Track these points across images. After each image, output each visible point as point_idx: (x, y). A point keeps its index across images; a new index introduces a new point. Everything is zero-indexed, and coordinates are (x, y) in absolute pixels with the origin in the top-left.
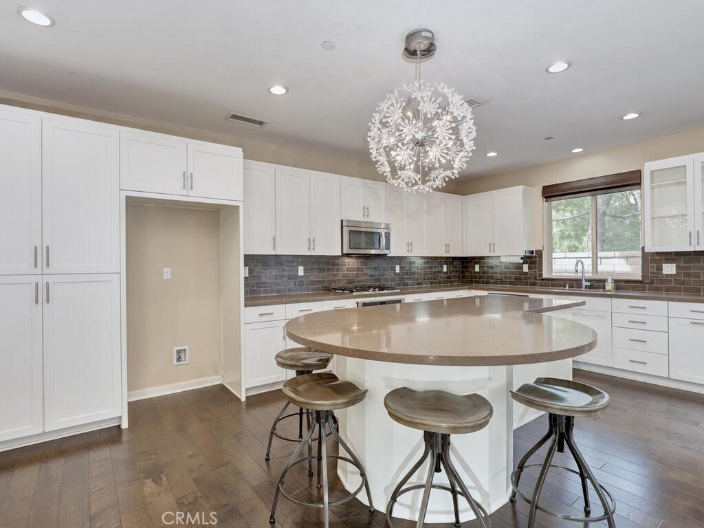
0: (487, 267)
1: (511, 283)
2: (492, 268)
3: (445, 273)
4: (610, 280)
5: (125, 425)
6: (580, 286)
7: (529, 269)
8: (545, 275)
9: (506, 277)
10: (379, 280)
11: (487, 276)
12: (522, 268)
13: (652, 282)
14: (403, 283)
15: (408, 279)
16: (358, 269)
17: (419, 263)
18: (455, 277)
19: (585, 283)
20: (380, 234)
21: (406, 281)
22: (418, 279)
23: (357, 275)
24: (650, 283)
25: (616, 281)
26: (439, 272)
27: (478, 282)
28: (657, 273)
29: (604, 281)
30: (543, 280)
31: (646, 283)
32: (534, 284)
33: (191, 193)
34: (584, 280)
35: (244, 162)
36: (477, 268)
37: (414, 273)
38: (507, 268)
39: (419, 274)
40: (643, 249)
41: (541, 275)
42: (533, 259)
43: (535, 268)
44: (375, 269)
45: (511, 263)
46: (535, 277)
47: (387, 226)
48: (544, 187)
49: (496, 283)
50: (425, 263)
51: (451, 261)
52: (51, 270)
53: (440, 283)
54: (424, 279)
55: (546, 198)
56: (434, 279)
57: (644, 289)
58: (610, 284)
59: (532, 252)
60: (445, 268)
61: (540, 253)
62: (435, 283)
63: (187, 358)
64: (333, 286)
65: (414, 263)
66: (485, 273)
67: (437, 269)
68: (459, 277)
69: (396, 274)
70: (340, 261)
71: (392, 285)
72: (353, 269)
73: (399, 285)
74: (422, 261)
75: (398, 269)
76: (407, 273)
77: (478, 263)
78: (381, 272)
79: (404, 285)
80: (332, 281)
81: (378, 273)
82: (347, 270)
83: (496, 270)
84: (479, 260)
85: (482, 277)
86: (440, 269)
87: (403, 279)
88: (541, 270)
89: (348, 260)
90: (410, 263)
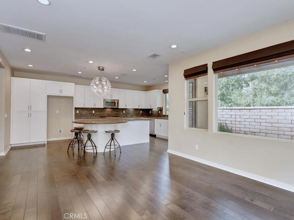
1: (157, 116)
2: (153, 112)
3: (141, 113)
5: (46, 143)
7: (160, 112)
10: (118, 115)
15: (128, 115)
16: (111, 112)
20: (115, 103)
22: (131, 115)
23: (111, 113)
26: (139, 113)
27: (150, 116)
32: (161, 117)
33: (62, 94)
35: (75, 86)
37: (130, 113)
38: (156, 112)
39: (132, 113)
41: (162, 114)
42: (161, 110)
44: (117, 112)
47: (118, 100)
48: (163, 90)
49: (154, 116)
50: (134, 110)
51: (143, 110)
52: (32, 110)
53: (139, 116)
54: (134, 115)
55: (164, 93)
56: (137, 115)
61: (162, 108)
63: (62, 132)
64: (103, 116)
65: (130, 110)
66: (152, 113)
67: (138, 112)
68: (146, 114)
69: (124, 113)
70: (105, 109)
71: (122, 116)
72: (109, 112)
73: (125, 116)
74: (133, 110)
75: (124, 112)
76: (127, 113)
77: (151, 111)
78: (119, 113)
79: (126, 116)
80: (103, 115)
81: (117, 113)
82: (108, 112)
83: (154, 113)
84: (151, 110)
85: (151, 115)
86: (139, 112)
87: (126, 115)
88: (162, 113)
89: (108, 109)
90: (129, 110)
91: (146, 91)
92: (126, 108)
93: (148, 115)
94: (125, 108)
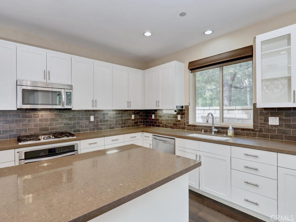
0: (159, 116)
1: (171, 127)
2: (161, 117)
3: (133, 120)
4: (231, 128)
6: (211, 131)
7: (181, 118)
8: (191, 123)
9: (168, 123)
11: (159, 122)
12: (177, 117)
13: (261, 131)
14: (97, 128)
15: (102, 125)
16: (52, 120)
17: (112, 114)
18: (141, 122)
19: (214, 130)
21: (100, 126)
22: (110, 125)
23: (50, 124)
24: (259, 131)
25: (235, 129)
27: (154, 126)
28: (264, 124)
29: (227, 128)
30: (189, 126)
31: (257, 131)
32: (184, 128)
34: (213, 128)
36: (153, 117)
37: (107, 121)
38: (169, 117)
39: (112, 121)
40: (255, 105)
41: (188, 123)
42: (184, 111)
43: (185, 118)
44: (70, 119)
45: (171, 114)
46: (185, 124)
48: (190, 63)
49: (163, 127)
50: (116, 114)
51: (137, 112)
53: (129, 126)
54: (116, 125)
55: (191, 70)
56: (124, 124)
57: (255, 135)
58: (231, 131)
59: (182, 107)
60: (133, 117)
61: (187, 107)
62: (125, 127)
65: (107, 114)
66: (157, 120)
67: (127, 118)
68: (144, 122)
69: (90, 122)
70: (32, 114)
71: (87, 130)
72: (46, 120)
73: (94, 129)
74: (114, 112)
75: (92, 119)
76: (101, 121)
77: (154, 113)
78: (78, 123)
79: (98, 129)
80: (22, 130)
81: (73, 122)
82: (40, 120)
83: (163, 118)
84: (154, 111)
85: (155, 123)
86: (129, 118)
87: (97, 125)
88: (188, 119)
89: (40, 113)
90: (104, 114)
91: (144, 69)
92: (95, 109)
93: (147, 122)
94: (93, 109)
